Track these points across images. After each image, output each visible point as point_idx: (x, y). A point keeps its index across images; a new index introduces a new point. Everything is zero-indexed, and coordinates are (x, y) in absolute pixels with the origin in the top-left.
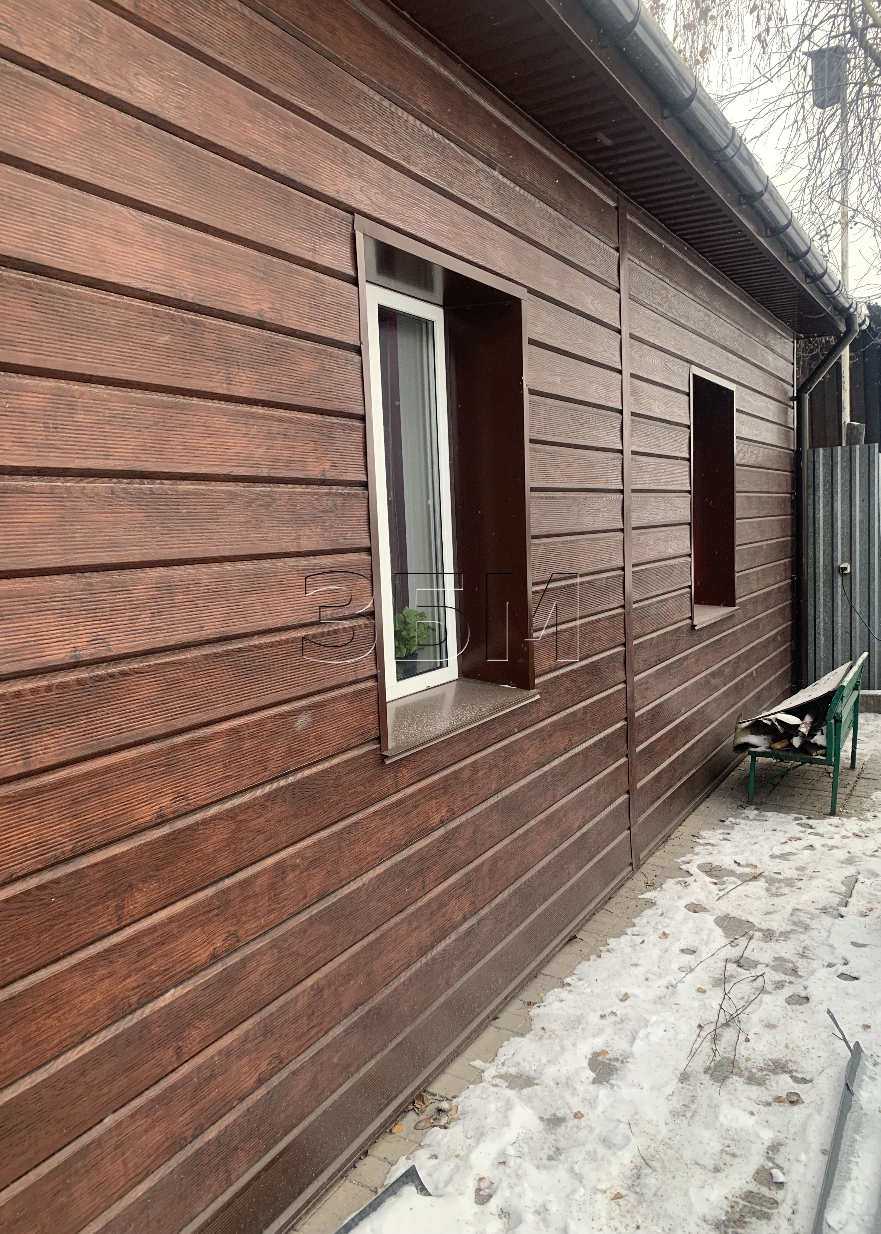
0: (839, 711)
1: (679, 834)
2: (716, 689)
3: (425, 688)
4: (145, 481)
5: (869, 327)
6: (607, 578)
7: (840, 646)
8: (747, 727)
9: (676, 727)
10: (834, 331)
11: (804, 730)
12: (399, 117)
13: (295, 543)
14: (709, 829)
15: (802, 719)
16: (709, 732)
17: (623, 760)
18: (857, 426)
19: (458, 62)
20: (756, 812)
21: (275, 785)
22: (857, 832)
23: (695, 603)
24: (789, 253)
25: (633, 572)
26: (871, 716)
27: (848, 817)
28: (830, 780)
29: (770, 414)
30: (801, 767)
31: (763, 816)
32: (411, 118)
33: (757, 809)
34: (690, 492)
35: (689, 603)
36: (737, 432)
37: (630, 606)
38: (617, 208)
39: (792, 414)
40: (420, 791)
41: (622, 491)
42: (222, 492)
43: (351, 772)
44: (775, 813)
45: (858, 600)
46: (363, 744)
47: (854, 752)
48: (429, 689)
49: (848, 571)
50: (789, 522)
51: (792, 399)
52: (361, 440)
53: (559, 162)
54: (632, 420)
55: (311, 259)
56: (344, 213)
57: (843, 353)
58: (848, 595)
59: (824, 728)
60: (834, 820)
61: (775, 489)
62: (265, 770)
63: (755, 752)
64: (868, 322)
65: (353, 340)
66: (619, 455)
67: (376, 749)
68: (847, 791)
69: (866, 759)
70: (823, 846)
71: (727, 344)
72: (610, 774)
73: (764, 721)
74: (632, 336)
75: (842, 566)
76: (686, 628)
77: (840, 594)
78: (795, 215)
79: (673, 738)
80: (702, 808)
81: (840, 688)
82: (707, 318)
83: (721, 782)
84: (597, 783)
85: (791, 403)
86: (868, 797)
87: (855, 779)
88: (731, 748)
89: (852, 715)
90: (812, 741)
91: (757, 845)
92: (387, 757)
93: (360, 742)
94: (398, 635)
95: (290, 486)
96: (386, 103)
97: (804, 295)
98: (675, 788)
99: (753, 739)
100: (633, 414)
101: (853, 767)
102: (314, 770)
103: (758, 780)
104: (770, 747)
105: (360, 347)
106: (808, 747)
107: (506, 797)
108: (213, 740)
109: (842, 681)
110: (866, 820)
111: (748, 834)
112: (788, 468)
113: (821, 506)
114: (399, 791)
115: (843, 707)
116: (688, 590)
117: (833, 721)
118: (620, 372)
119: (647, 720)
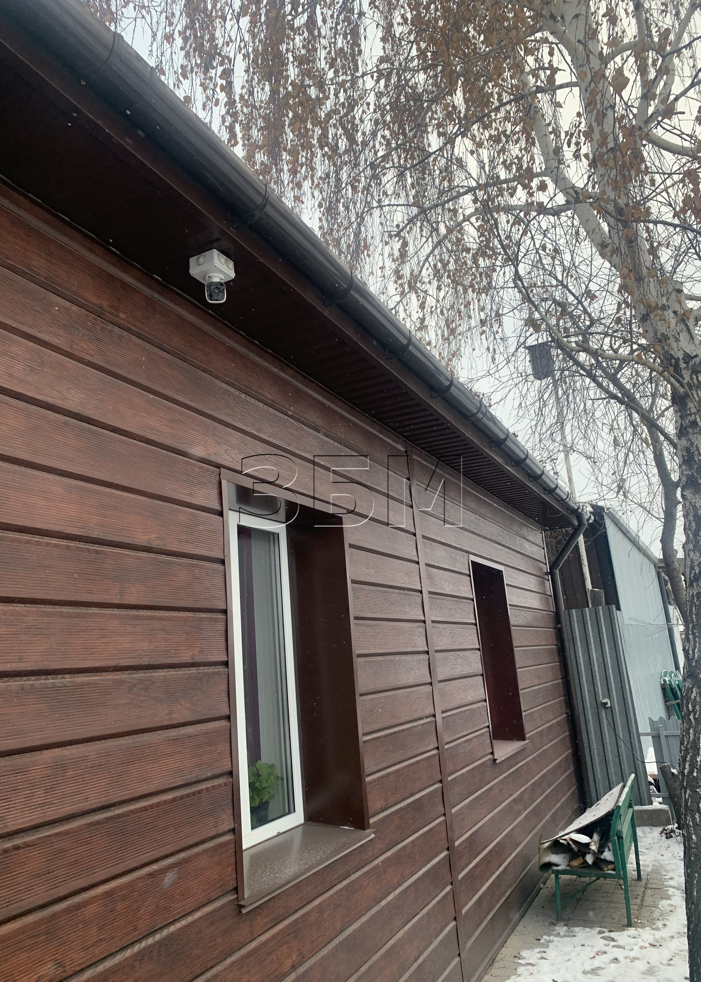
0: (619, 828)
1: (503, 956)
2: (519, 813)
3: (275, 834)
4: (49, 677)
5: (595, 520)
6: (423, 725)
7: (612, 770)
8: (548, 847)
9: (490, 851)
10: (571, 524)
11: (594, 847)
12: (252, 404)
13: (168, 717)
14: (528, 949)
15: (591, 837)
16: (517, 854)
17: (449, 888)
18: (598, 592)
19: (292, 368)
20: (565, 928)
21: (143, 944)
22: (652, 942)
23: (494, 739)
24: (529, 476)
25: (443, 718)
26: (647, 829)
27: (643, 927)
28: (623, 892)
29: (533, 586)
30: (598, 881)
31: (572, 932)
32: (261, 405)
33: (566, 925)
34: (479, 650)
35: (489, 741)
36: (510, 601)
37: (443, 747)
38: (406, 452)
39: (549, 585)
40: (274, 937)
41: (427, 653)
42: (111, 680)
43: (213, 923)
44: (581, 928)
45: (620, 729)
46: (221, 896)
47: (638, 864)
48: (279, 834)
49: (609, 705)
50: (558, 668)
51: (547, 574)
52: (223, 628)
53: (364, 425)
54: (430, 597)
55: (188, 501)
56: (213, 468)
57: (579, 540)
58: (612, 725)
59: (610, 845)
60: (632, 931)
61: (544, 642)
62: (135, 929)
63: (558, 871)
64: (593, 517)
65: (218, 555)
66: (423, 624)
67: (235, 899)
68: (638, 901)
69: (649, 869)
70: (626, 958)
71: (494, 538)
72: (439, 902)
73: (561, 841)
74: (424, 537)
75: (603, 701)
76: (489, 763)
77: (605, 724)
78: (530, 451)
79: (489, 862)
80: (520, 927)
81: (617, 808)
82: (476, 521)
83: (532, 902)
84: (428, 913)
85: (547, 577)
86: (656, 907)
87: (643, 889)
88: (537, 868)
89: (631, 830)
90: (602, 857)
91: (569, 962)
92: (243, 906)
93: (219, 894)
94: (252, 786)
95: (166, 670)
96: (243, 396)
97: (544, 503)
98: (495, 910)
99: (554, 858)
100: (430, 593)
101: (639, 878)
102: (178, 925)
103: (564, 895)
104: (569, 865)
105: (224, 560)
106: (599, 863)
107: (350, 935)
108: (90, 904)
109: (618, 801)
110: (658, 929)
111: (562, 951)
112: (552, 626)
113: (581, 654)
114: (254, 939)
115: (622, 825)
116: (487, 729)
117: (616, 838)
118: (418, 563)
119: (466, 848)
